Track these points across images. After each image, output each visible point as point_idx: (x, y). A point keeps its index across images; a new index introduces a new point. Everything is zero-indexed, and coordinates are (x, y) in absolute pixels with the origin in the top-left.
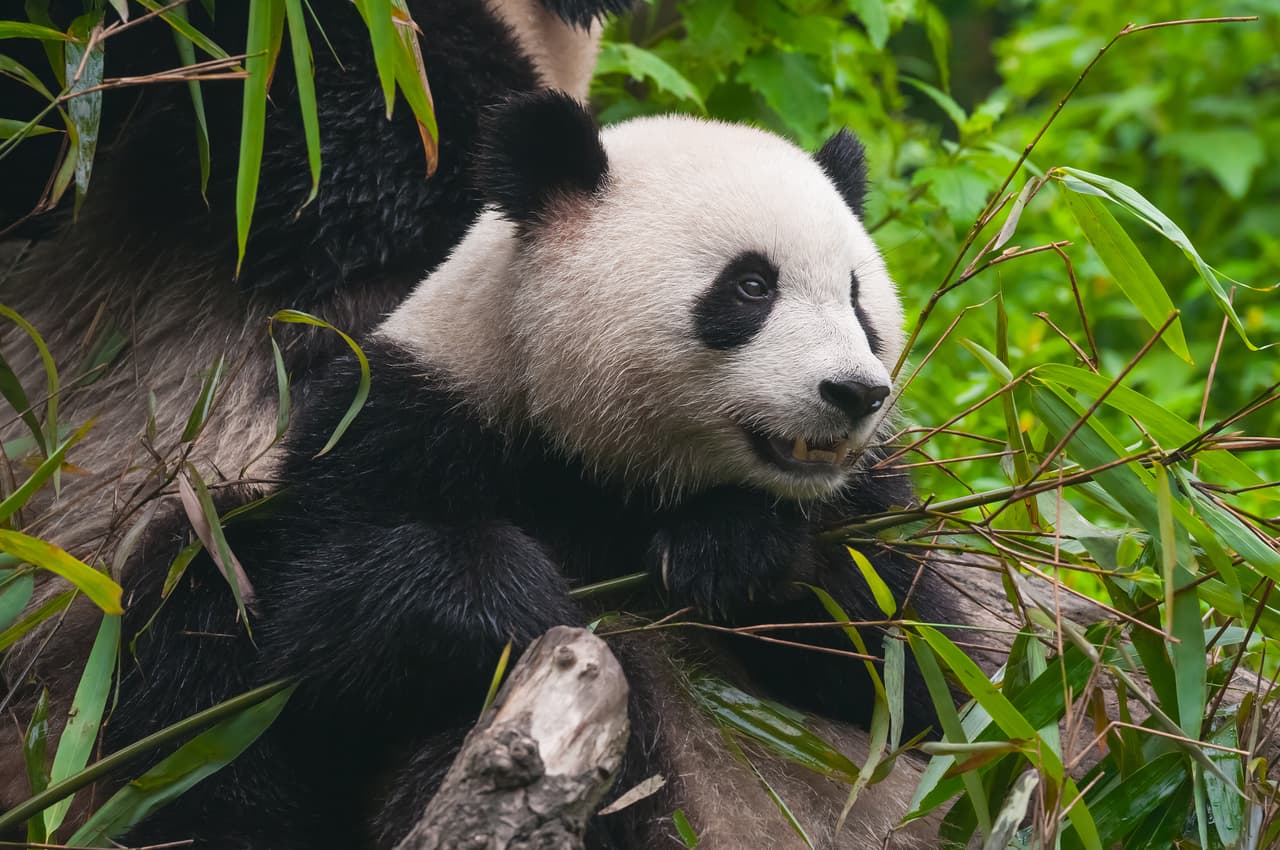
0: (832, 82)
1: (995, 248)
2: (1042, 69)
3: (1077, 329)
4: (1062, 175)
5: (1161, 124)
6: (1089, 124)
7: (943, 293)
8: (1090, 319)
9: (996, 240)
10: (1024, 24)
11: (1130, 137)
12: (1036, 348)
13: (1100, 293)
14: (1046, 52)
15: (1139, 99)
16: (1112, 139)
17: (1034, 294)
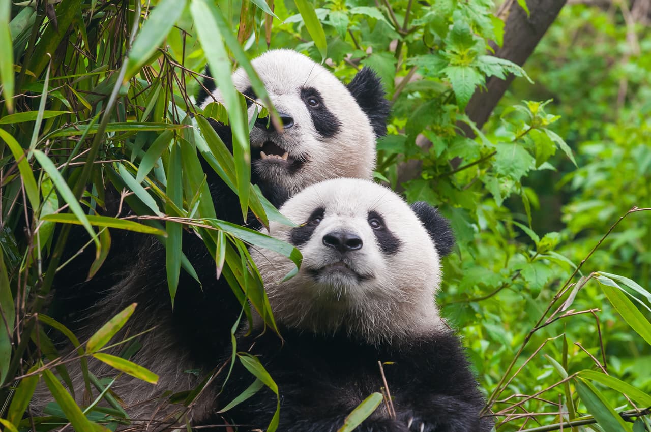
0: (477, 223)
1: (563, 310)
2: (584, 220)
3: (598, 345)
4: (598, 276)
5: (641, 248)
6: (606, 247)
7: (536, 330)
8: (604, 341)
9: (563, 306)
10: (576, 198)
11: (626, 253)
12: (576, 354)
13: (610, 329)
14: (586, 212)
15: (631, 235)
16: (617, 254)
17: (577, 329)
